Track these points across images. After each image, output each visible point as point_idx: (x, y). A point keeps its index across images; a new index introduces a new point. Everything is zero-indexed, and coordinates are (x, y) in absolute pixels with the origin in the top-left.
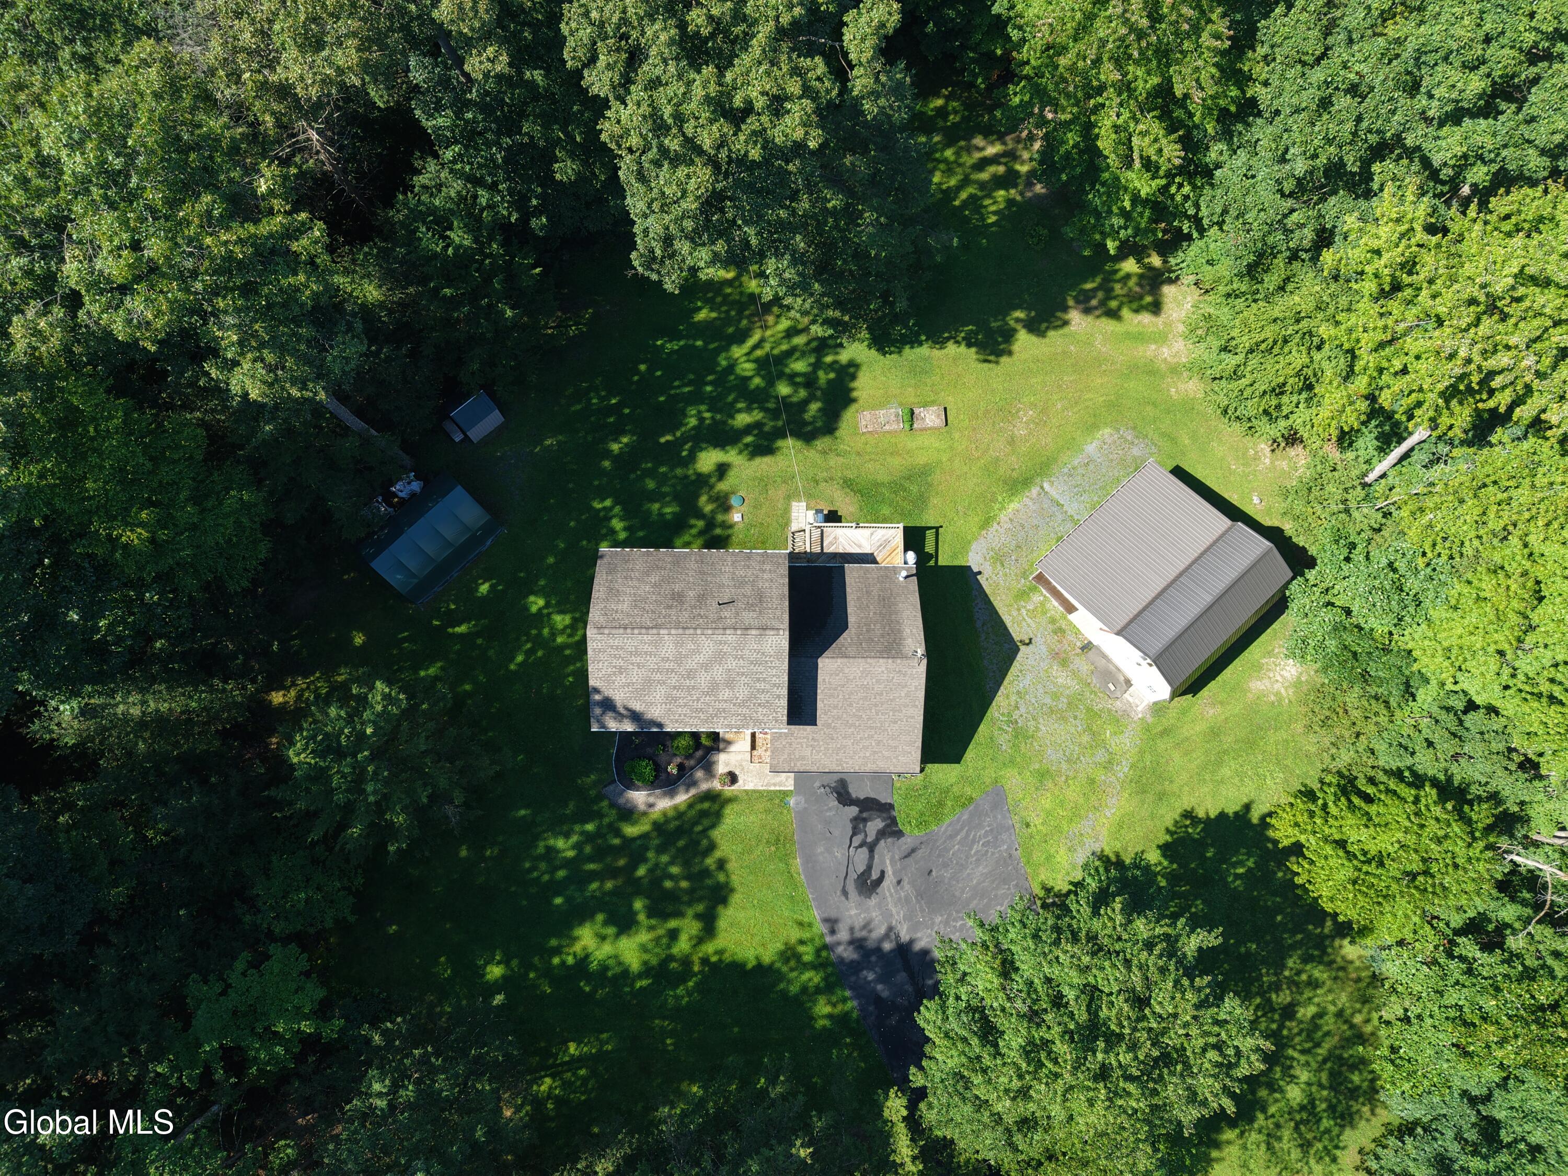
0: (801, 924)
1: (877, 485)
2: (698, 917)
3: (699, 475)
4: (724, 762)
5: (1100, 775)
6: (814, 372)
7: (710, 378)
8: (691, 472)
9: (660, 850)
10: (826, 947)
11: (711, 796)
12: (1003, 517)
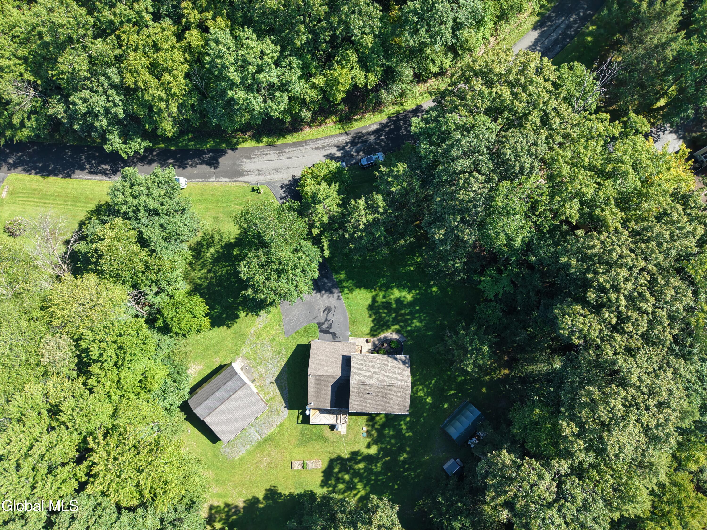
0: (348, 298)
1: (317, 440)
2: (377, 302)
3: (376, 444)
4: (370, 346)
5: (255, 339)
6: (336, 484)
7: (373, 482)
8: (380, 446)
9: (388, 321)
10: (341, 292)
11: (373, 336)
12: (275, 427)
